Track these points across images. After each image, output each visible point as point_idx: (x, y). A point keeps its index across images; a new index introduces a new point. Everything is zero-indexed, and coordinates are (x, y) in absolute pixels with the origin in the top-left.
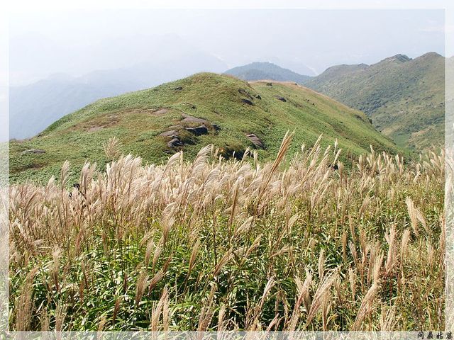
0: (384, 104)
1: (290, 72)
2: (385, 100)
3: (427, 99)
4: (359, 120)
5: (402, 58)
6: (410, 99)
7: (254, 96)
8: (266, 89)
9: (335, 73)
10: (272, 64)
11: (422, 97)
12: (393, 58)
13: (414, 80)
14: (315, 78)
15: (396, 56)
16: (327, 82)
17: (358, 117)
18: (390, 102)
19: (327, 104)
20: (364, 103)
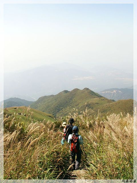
0: (61, 109)
1: (25, 100)
2: (62, 108)
3: (76, 106)
4: (50, 118)
5: (66, 92)
6: (70, 107)
7: (9, 114)
8: (14, 110)
9: (42, 99)
10: (17, 98)
11: (75, 105)
12: (63, 92)
13: (71, 99)
14: (35, 102)
15: (64, 91)
16: (40, 103)
17: (50, 116)
18: (63, 109)
19: (38, 113)
20: (54, 110)
